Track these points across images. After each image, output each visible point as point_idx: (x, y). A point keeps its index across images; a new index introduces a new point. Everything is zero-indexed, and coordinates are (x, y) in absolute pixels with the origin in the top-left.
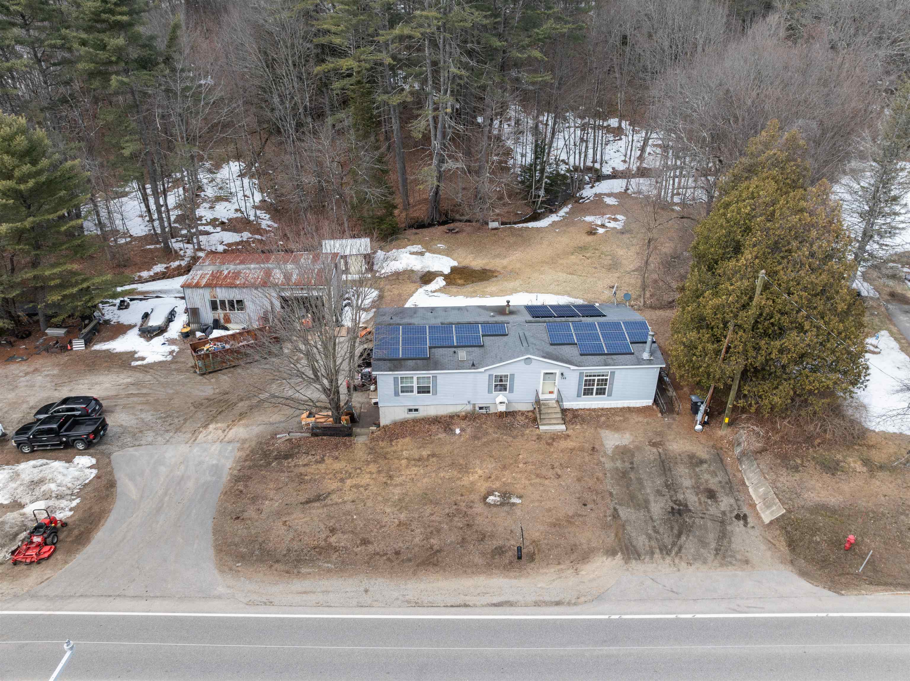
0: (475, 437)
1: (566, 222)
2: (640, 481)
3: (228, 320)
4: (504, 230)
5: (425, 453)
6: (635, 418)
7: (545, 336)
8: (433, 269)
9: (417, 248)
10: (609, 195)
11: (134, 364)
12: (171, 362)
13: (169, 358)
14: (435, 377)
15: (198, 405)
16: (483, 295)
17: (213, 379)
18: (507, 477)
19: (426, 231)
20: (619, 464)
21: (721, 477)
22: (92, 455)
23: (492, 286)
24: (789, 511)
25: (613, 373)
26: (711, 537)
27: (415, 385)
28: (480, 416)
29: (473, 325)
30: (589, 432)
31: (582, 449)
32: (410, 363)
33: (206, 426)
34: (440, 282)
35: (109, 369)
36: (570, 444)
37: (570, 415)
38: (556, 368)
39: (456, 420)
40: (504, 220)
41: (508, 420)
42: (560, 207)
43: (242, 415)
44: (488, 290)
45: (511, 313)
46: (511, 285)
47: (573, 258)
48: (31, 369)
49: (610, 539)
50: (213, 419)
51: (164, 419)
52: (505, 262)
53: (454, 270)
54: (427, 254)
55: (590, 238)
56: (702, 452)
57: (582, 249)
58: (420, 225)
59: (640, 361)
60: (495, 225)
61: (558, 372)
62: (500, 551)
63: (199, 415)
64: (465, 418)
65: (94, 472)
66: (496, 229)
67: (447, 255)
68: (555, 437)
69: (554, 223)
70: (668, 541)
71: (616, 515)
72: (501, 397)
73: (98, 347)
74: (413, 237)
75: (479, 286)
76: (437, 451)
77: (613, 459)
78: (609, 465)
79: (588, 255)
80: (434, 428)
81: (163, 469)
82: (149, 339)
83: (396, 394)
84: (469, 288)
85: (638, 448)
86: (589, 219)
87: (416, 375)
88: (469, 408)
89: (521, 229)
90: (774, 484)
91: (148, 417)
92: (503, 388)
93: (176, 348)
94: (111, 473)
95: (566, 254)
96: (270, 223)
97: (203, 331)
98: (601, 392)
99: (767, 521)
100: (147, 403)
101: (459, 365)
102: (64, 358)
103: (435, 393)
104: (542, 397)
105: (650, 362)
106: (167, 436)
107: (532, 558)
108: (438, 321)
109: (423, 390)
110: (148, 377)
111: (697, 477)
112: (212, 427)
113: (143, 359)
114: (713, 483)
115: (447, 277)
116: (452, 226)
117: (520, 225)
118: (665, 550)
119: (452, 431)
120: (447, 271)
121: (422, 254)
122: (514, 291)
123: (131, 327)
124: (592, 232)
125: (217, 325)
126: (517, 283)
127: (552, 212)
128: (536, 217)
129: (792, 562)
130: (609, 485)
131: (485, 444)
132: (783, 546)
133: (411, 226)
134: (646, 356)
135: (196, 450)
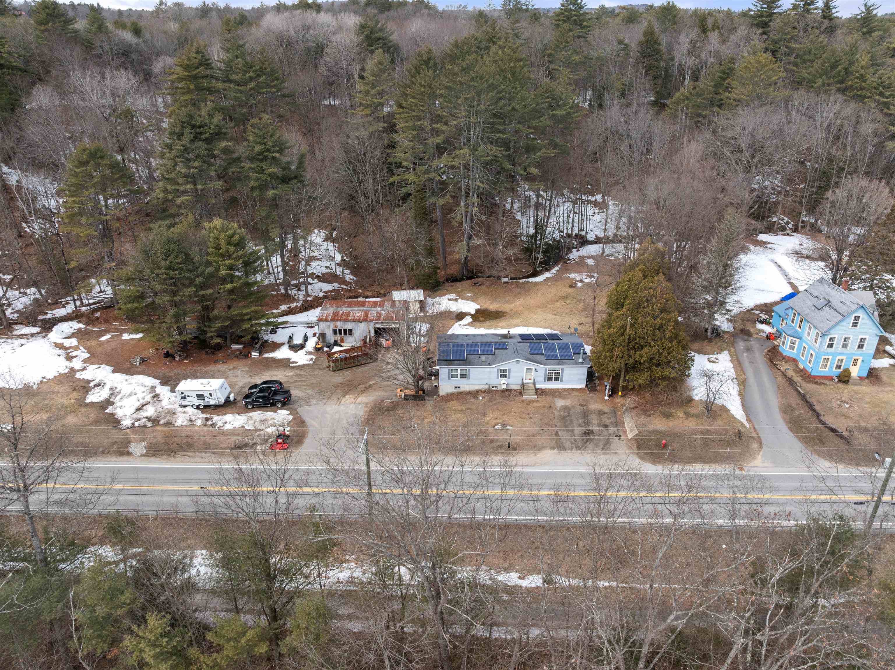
0: (490, 401)
1: (556, 278)
2: (571, 421)
3: (342, 341)
4: (512, 283)
5: (464, 408)
6: (574, 393)
7: (528, 350)
8: (464, 311)
9: (453, 296)
10: (589, 257)
11: (291, 365)
12: (313, 364)
13: (311, 362)
14: (469, 370)
15: (337, 387)
16: (497, 328)
17: (341, 373)
18: (505, 418)
19: (458, 284)
20: (562, 413)
21: (613, 419)
22: (287, 409)
23: (502, 322)
24: (640, 432)
25: (563, 370)
26: (601, 444)
27: (459, 374)
28: (492, 391)
29: (489, 344)
30: (549, 399)
31: (544, 407)
32: (456, 362)
33: (344, 397)
34: (468, 319)
35: (277, 367)
36: (538, 404)
37: (540, 391)
38: (532, 366)
39: (480, 393)
40: (512, 275)
41: (507, 393)
42: (553, 267)
43: (362, 392)
44: (500, 324)
45: (511, 337)
46: (515, 321)
47: (558, 304)
48: (231, 367)
49: (553, 443)
50: (347, 393)
51: (320, 393)
52: (512, 306)
53: (477, 311)
54: (460, 300)
55: (570, 290)
56: (606, 409)
57: (564, 297)
58: (454, 279)
59: (577, 363)
60: (506, 280)
61: (533, 368)
62: (500, 447)
63: (339, 391)
64: (484, 392)
65: (291, 417)
66: (507, 283)
67: (473, 301)
68: (531, 401)
69: (547, 279)
70: (580, 444)
71: (557, 434)
72: (503, 381)
73: (266, 355)
74: (450, 288)
75: (493, 322)
76: (470, 407)
77: (559, 411)
78: (557, 414)
79: (568, 302)
80: (468, 397)
81: (328, 416)
82: (296, 351)
83: (449, 378)
84: (487, 323)
85: (573, 407)
86: (572, 276)
87: (459, 368)
88: (487, 387)
89: (524, 283)
90: (636, 422)
91: (310, 392)
92: (505, 376)
93: (313, 357)
94: (300, 417)
95: (553, 301)
96: (351, 277)
97: (328, 347)
98: (557, 379)
99: (630, 437)
100: (307, 385)
101: (482, 364)
102: (248, 361)
103: (469, 378)
104: (525, 382)
105: (582, 364)
106: (325, 401)
107: (515, 449)
108: (470, 342)
109: (463, 376)
110: (302, 373)
111: (601, 419)
112: (347, 397)
113: (296, 363)
114: (608, 422)
115: (473, 316)
116: (476, 280)
117: (524, 280)
118: (578, 448)
119: (478, 398)
120: (473, 312)
121: (456, 300)
122: (517, 325)
123: (281, 345)
124: (573, 286)
125: (336, 344)
126: (519, 321)
127: (547, 270)
128: (535, 274)
129: (637, 454)
130: (556, 422)
131: (495, 404)
132: (635, 448)
133: (448, 280)
134: (580, 361)
135: (342, 407)
